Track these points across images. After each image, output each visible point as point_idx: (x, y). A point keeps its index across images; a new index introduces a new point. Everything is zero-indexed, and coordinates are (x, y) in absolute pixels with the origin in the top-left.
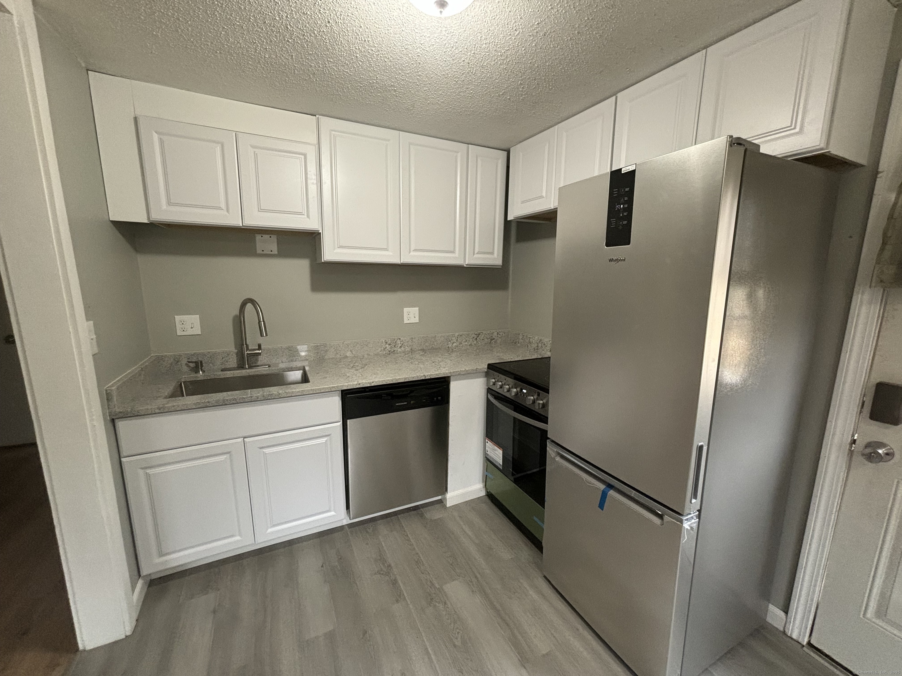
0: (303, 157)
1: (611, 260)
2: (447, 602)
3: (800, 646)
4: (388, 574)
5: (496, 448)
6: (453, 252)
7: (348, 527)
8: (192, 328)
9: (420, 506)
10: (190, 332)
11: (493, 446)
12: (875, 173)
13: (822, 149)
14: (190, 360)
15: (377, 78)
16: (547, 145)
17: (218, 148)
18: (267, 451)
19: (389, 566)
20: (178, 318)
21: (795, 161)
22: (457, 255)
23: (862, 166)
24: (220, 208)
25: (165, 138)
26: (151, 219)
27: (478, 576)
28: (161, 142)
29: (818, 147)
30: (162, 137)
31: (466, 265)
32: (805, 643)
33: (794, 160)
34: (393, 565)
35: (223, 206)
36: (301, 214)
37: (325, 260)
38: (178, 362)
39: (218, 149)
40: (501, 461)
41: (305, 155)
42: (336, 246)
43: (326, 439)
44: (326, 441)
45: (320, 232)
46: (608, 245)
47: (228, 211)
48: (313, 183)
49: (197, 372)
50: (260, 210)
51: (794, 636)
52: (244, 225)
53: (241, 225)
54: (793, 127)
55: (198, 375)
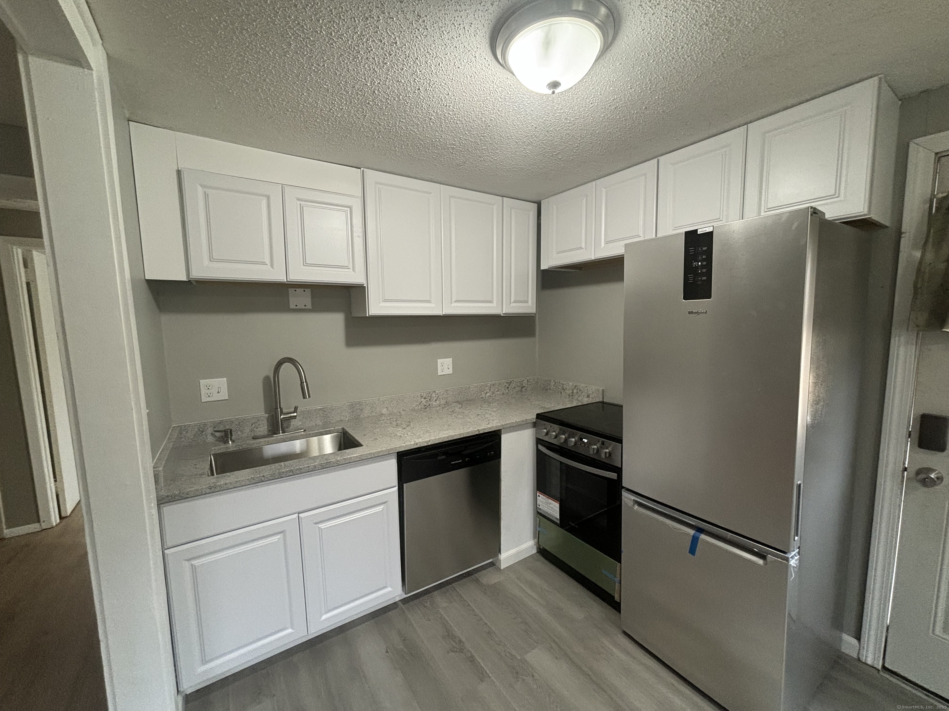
0: (349, 209)
1: (689, 313)
2: (535, 674)
3: (877, 671)
4: (461, 651)
5: (550, 501)
6: (491, 302)
7: (402, 603)
8: (218, 392)
9: (472, 571)
10: (216, 397)
11: (547, 499)
12: (899, 234)
13: (865, 215)
14: (216, 429)
15: (442, 137)
16: (585, 200)
17: (264, 200)
18: (322, 526)
19: (460, 641)
20: (203, 382)
21: (841, 224)
22: (494, 304)
23: (887, 227)
24: (264, 264)
25: (208, 191)
26: (191, 277)
27: (557, 640)
28: (206, 195)
29: (862, 214)
30: (205, 190)
31: (503, 314)
32: (880, 667)
33: (840, 222)
34: (464, 640)
35: (268, 261)
36: (347, 267)
37: (370, 314)
38: (203, 432)
39: (264, 202)
40: (558, 515)
41: (350, 208)
42: (381, 300)
43: (382, 507)
44: (383, 509)
45: (365, 285)
46: (685, 298)
47: (272, 266)
48: (359, 236)
49: (226, 442)
50: (305, 264)
51: (869, 661)
52: (288, 280)
53: (286, 280)
54: (837, 195)
55: (227, 445)
